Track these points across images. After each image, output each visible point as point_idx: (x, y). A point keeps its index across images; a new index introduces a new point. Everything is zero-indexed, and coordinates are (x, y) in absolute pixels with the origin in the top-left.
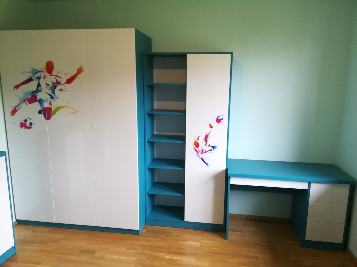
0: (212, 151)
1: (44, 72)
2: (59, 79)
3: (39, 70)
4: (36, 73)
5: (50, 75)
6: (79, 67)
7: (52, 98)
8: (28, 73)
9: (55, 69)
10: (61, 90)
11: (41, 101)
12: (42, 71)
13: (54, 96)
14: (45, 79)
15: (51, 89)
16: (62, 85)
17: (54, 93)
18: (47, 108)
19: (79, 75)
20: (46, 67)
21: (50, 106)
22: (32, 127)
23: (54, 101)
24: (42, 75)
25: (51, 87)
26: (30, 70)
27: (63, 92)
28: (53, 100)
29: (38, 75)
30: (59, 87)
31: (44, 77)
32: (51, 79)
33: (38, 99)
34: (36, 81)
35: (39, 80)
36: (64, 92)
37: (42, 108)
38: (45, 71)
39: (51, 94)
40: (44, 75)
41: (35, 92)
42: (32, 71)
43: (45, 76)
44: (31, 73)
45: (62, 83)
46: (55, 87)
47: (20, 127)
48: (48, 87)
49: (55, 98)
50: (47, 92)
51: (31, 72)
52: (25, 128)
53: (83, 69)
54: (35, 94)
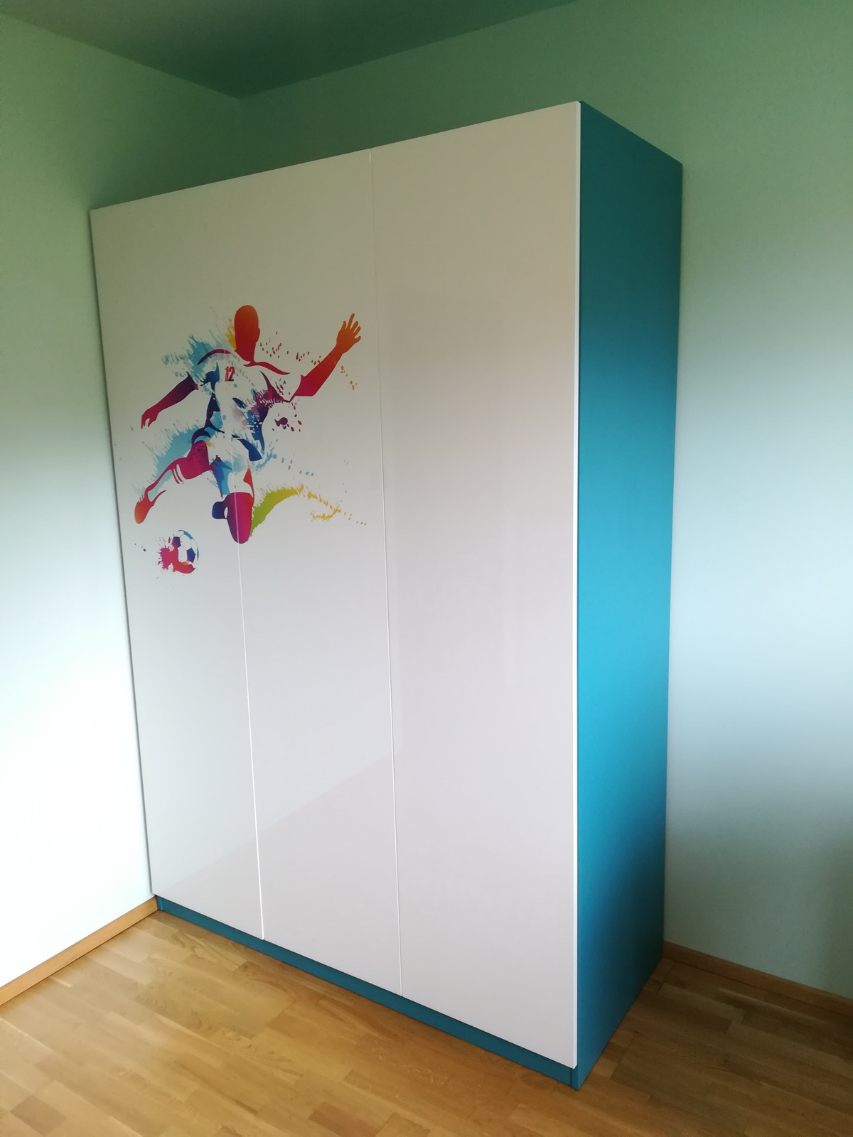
1: (227, 352)
2: (275, 379)
3: (214, 346)
4: (203, 360)
5: (249, 362)
6: (345, 322)
7: (254, 456)
8: (181, 361)
9: (262, 339)
10: (283, 422)
11: (219, 468)
12: (221, 351)
13: (259, 449)
14: (231, 380)
15: (249, 421)
16: (287, 401)
17: (258, 435)
18: (239, 494)
19: (345, 357)
20: (234, 333)
21: (246, 489)
22: (194, 564)
23: (260, 466)
24: (221, 363)
25: (250, 413)
26: (185, 348)
27: (288, 429)
28: (256, 463)
29: (209, 367)
30: (276, 411)
31: (230, 373)
32: (249, 382)
33: (211, 461)
34: (206, 390)
35: (213, 388)
36: (293, 429)
37: (225, 496)
38: (232, 349)
39: (251, 440)
40: (230, 366)
41: (200, 432)
42: (192, 351)
43: (231, 370)
44: (190, 361)
45: (286, 397)
46: (262, 411)
47: (162, 564)
48: (242, 413)
49: (264, 457)
50: (237, 433)
51: (190, 357)
52: (175, 570)
53: (359, 328)
54: (201, 442)
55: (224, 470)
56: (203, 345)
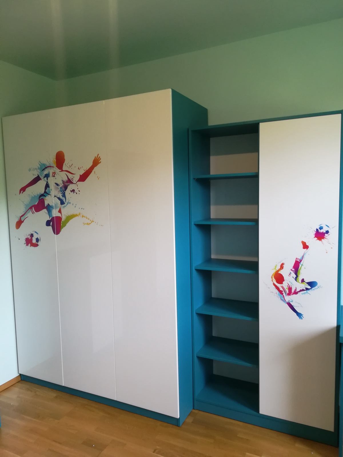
0: (308, 291)
1: (53, 167)
2: (70, 176)
3: (48, 165)
5: (61, 170)
8: (36, 170)
9: (66, 162)
10: (73, 191)
11: (49, 208)
12: (51, 167)
13: (64, 200)
14: (54, 176)
15: (61, 191)
16: (75, 184)
17: (64, 195)
18: (56, 217)
19: (96, 169)
20: (55, 160)
21: (59, 215)
22: (38, 244)
23: (64, 207)
24: (51, 171)
25: (61, 188)
26: (37, 166)
27: (75, 193)
28: (63, 205)
29: (46, 172)
31: (54, 174)
32: (61, 177)
33: (46, 206)
34: (45, 180)
35: (47, 179)
37: (51, 218)
38: (55, 166)
39: (61, 197)
40: (54, 172)
41: (42, 195)
43: (54, 173)
45: (74, 182)
46: (66, 187)
47: (26, 244)
48: (58, 188)
49: (66, 203)
50: (56, 195)
51: (39, 169)
52: (31, 246)
53: (100, 159)
54: (42, 199)
55: (51, 208)
56: (44, 164)
